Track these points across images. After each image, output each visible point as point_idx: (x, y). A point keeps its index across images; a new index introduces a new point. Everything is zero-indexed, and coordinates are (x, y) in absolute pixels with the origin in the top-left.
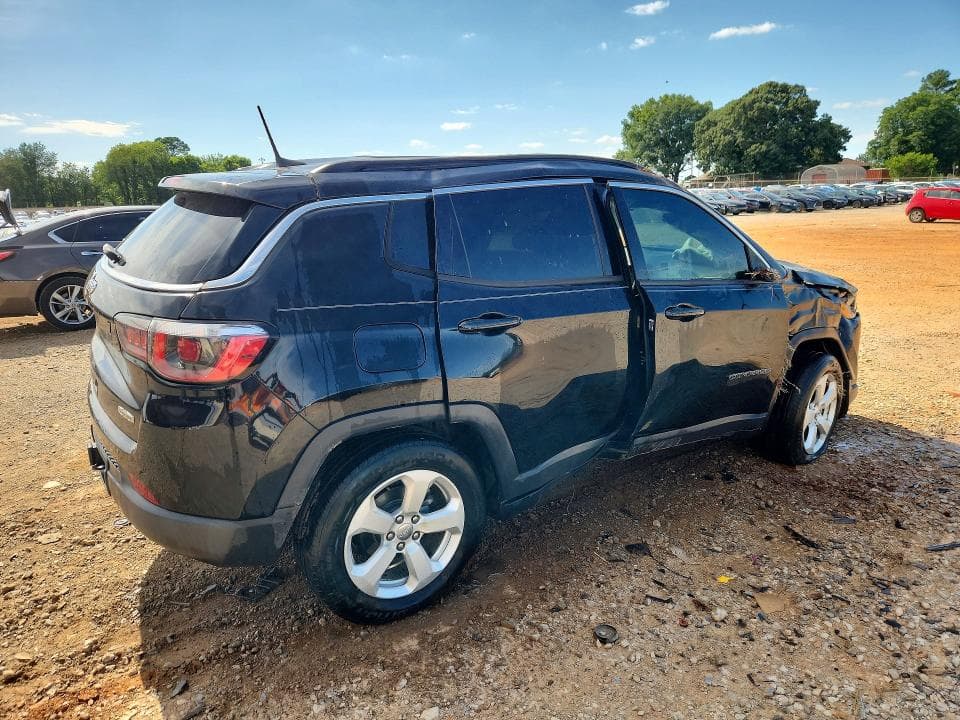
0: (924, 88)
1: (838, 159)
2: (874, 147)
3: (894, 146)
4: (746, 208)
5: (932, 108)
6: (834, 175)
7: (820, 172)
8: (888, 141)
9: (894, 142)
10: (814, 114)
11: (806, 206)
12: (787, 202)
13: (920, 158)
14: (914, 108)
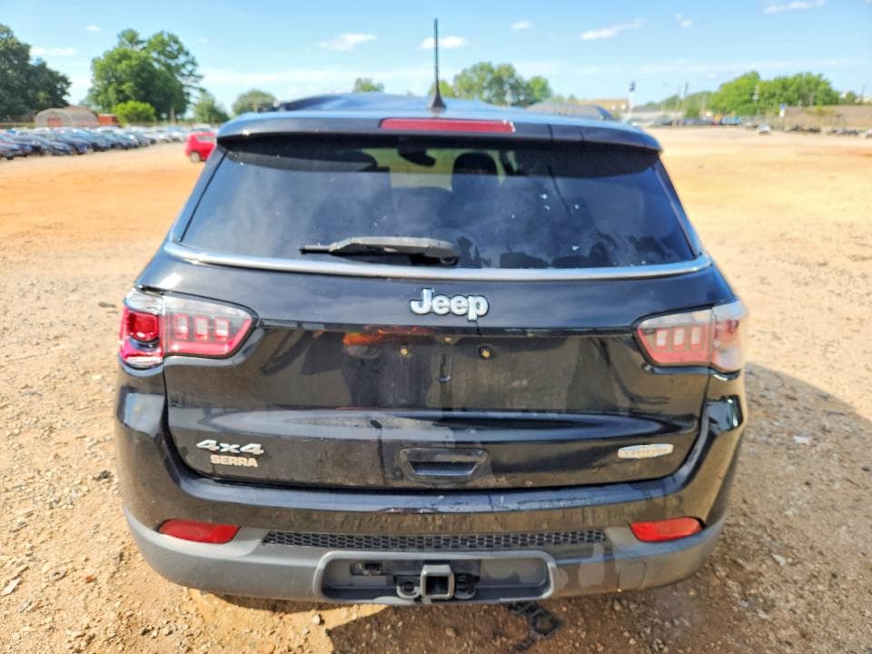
0: (121, 44)
1: (65, 104)
2: (95, 95)
3: (112, 96)
4: (20, 152)
5: (134, 62)
6: (67, 119)
7: (53, 116)
8: (106, 91)
9: (111, 90)
10: (27, 58)
11: (77, 149)
12: (59, 146)
13: (142, 106)
14: (119, 61)
